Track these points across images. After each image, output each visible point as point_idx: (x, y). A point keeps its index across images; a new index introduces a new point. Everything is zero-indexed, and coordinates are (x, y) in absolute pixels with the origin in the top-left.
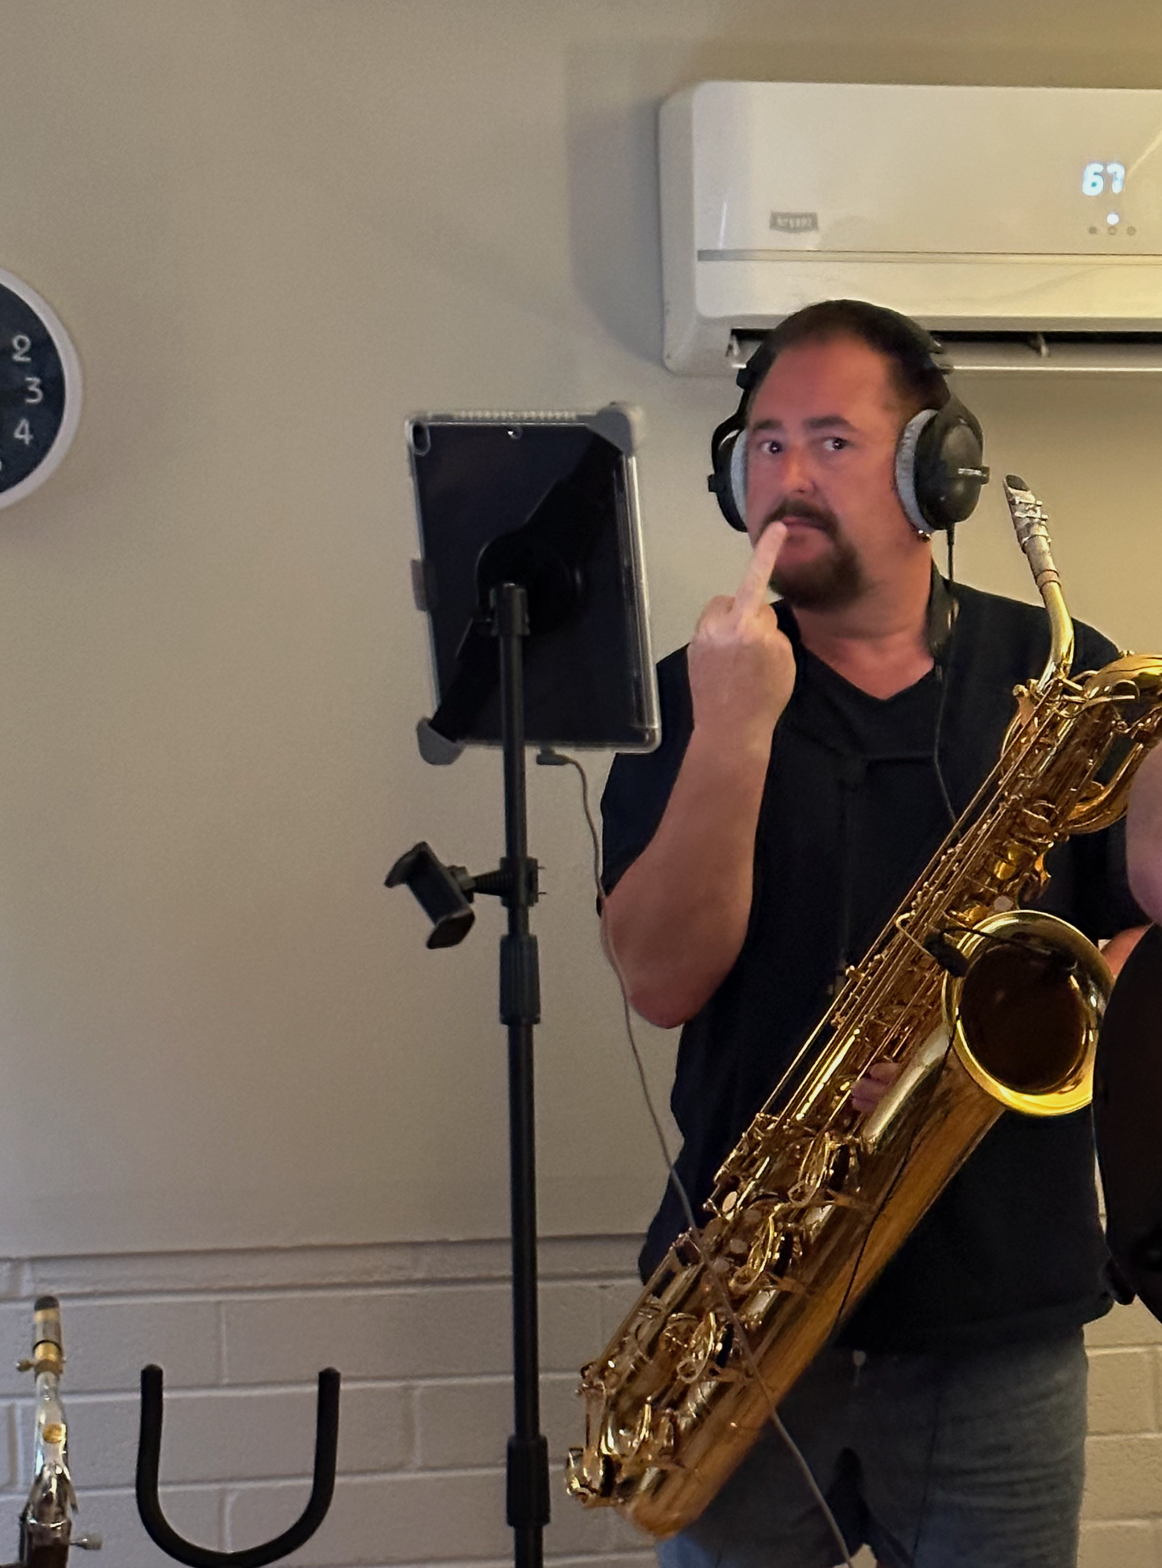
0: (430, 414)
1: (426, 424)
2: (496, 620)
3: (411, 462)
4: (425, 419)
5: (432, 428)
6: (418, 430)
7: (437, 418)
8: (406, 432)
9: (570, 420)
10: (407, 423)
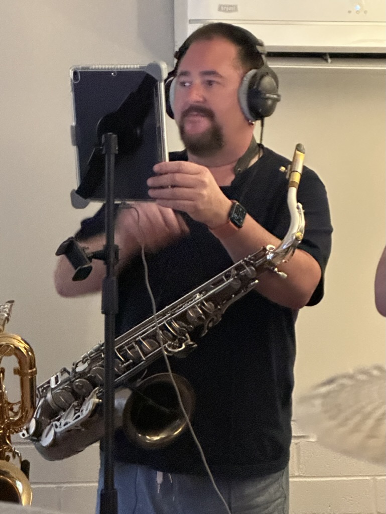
0: (80, 67)
1: (78, 71)
2: (104, 148)
3: (72, 86)
4: (79, 69)
5: (81, 72)
6: (75, 73)
7: (83, 68)
8: (70, 74)
9: (137, 68)
10: (71, 71)
